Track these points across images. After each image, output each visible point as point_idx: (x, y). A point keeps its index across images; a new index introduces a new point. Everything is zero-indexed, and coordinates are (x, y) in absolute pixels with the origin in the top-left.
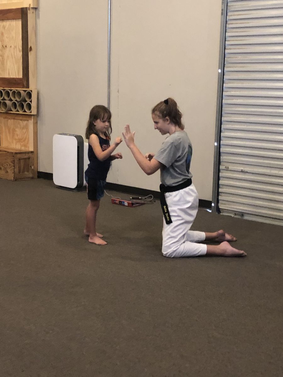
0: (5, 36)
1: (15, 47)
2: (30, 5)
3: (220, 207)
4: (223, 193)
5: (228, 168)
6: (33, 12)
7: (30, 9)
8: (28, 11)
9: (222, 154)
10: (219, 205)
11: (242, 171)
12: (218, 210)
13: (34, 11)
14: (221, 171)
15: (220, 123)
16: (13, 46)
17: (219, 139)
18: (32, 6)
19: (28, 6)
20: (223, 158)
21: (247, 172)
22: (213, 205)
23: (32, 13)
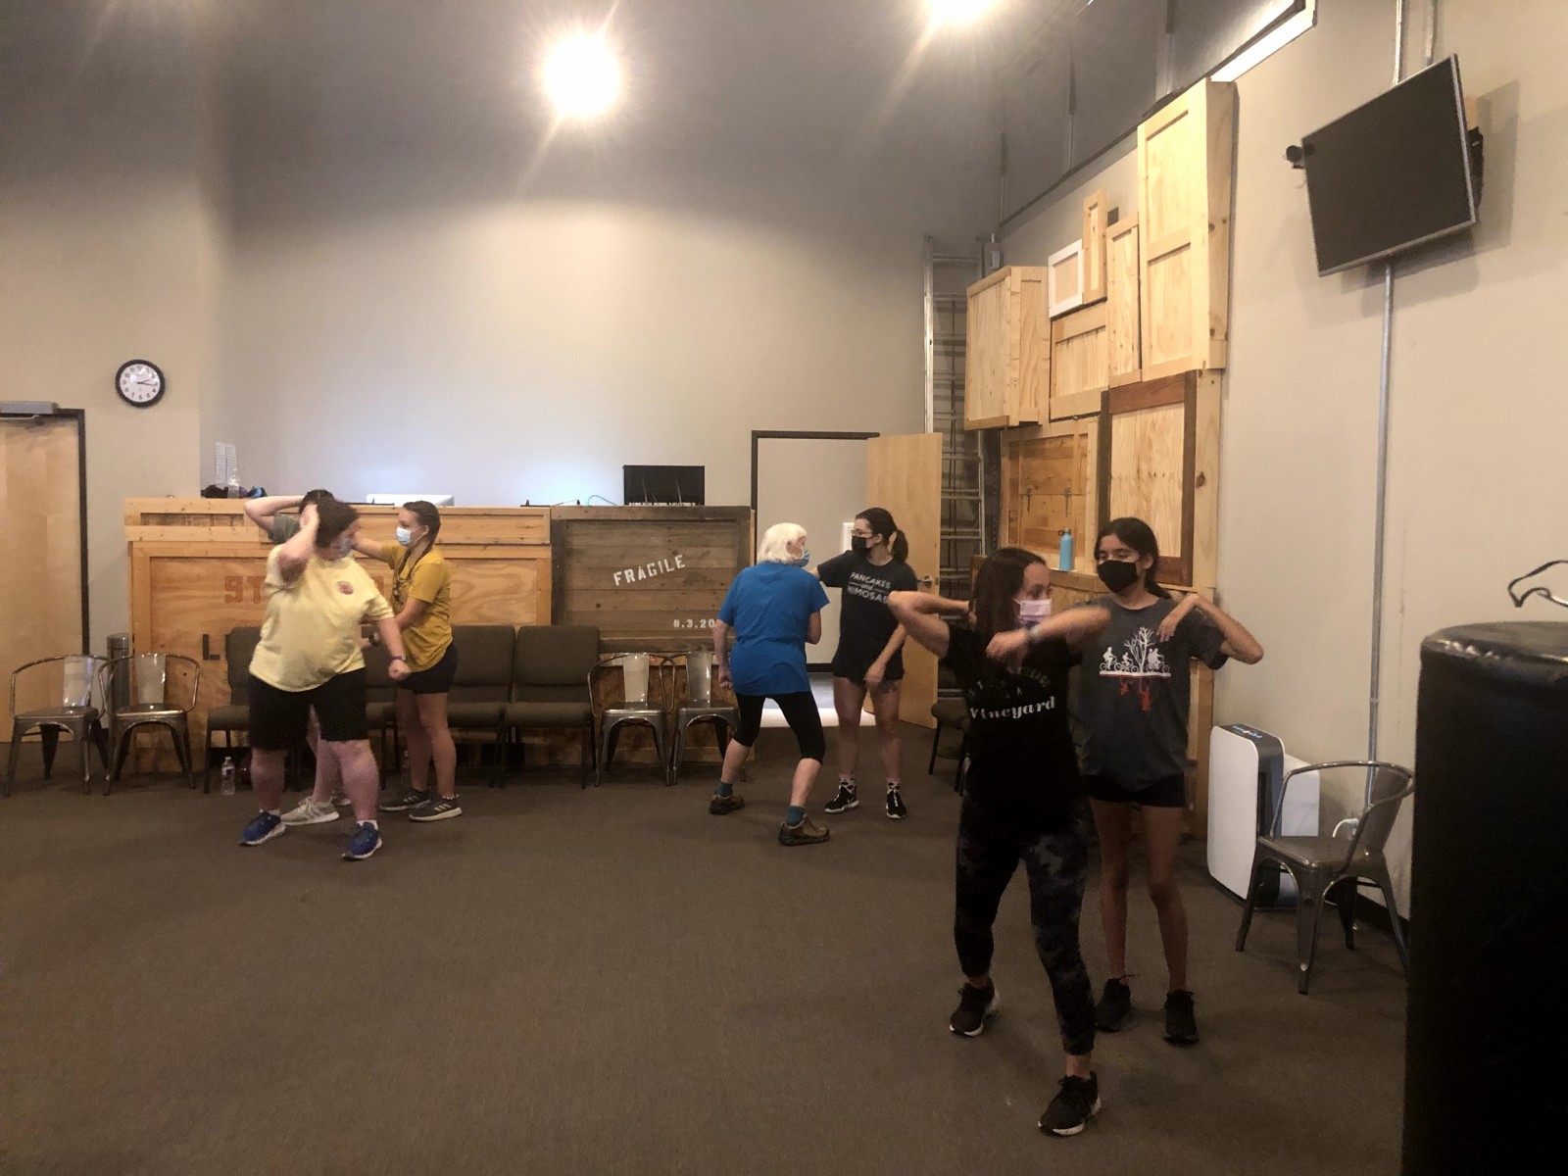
0: (1155, 448)
1: (1172, 474)
2: (1204, 362)
6: (1213, 382)
7: (1204, 373)
8: (1198, 380)
13: (1216, 378)
16: (1167, 475)
18: (1208, 367)
19: (1198, 366)
23: (1210, 383)
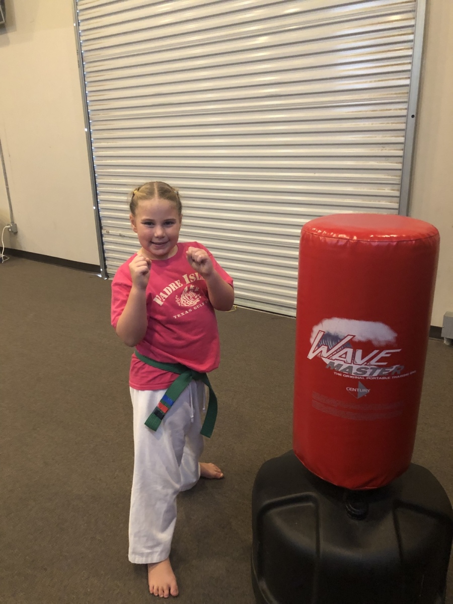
3: (108, 272)
4: (109, 258)
5: (109, 232)
9: (102, 219)
10: (108, 270)
11: (121, 236)
12: (107, 275)
14: (104, 235)
15: (95, 186)
17: (96, 203)
20: (104, 222)
21: (124, 236)
22: (101, 270)
